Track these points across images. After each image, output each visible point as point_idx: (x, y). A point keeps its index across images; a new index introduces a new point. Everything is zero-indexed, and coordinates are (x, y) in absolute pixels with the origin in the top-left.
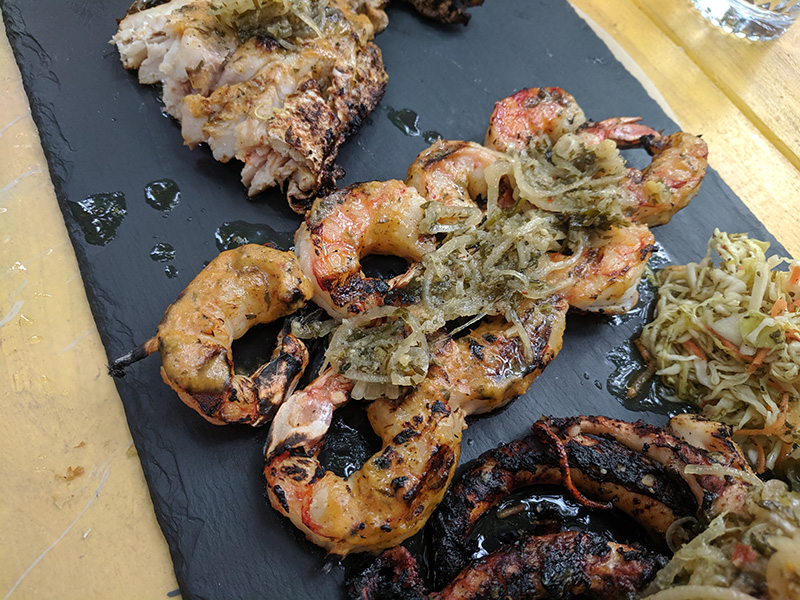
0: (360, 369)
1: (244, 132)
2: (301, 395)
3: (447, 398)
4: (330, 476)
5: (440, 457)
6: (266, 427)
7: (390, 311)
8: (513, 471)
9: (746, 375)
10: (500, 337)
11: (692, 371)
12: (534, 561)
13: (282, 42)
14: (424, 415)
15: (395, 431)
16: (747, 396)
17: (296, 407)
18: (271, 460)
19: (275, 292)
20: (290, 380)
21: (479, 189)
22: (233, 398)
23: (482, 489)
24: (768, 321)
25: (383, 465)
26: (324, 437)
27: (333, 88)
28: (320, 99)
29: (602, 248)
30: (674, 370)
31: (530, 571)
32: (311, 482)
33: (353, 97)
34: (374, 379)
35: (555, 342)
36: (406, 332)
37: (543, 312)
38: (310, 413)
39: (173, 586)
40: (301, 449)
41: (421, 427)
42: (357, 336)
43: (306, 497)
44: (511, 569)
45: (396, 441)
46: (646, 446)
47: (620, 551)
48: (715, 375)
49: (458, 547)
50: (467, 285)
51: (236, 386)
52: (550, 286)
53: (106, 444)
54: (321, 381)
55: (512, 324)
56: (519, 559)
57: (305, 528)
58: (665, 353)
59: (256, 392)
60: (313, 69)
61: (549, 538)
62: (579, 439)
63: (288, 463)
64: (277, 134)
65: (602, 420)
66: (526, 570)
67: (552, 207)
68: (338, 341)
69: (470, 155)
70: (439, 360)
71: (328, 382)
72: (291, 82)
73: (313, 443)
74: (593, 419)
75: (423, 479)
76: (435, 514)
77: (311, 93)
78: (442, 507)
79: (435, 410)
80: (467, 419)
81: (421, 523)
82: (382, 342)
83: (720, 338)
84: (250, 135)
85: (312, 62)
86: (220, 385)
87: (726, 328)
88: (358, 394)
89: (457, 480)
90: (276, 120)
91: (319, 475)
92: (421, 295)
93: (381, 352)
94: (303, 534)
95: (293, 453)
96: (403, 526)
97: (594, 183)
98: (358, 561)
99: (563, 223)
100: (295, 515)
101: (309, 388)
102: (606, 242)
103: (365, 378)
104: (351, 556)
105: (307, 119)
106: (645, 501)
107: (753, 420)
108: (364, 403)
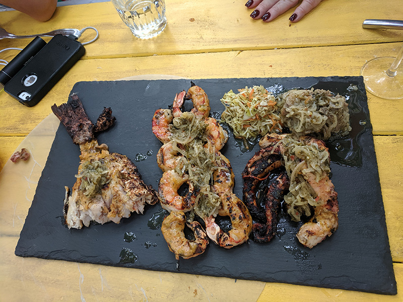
0: (210, 212)
1: (129, 207)
2: (207, 229)
3: (227, 195)
4: (230, 232)
5: (239, 205)
6: (210, 240)
7: (199, 196)
8: (251, 190)
9: (259, 121)
10: (219, 174)
11: (251, 130)
12: (272, 198)
13: (107, 182)
14: (228, 203)
15: (228, 212)
16: (264, 124)
17: (210, 231)
18: (219, 243)
19: (180, 222)
20: (202, 229)
21: (176, 153)
22: (201, 245)
23: (251, 199)
24: (250, 109)
25: (234, 219)
26: (220, 228)
27: (127, 175)
28: (129, 181)
29: (210, 133)
30: (248, 134)
31: (273, 200)
32: (229, 237)
33: (132, 171)
34: (214, 210)
35: (227, 161)
36: (207, 196)
37: (218, 159)
38: (213, 229)
39: (234, 280)
40: (221, 235)
41: (230, 205)
42: (200, 207)
43: (232, 240)
44: (271, 204)
45: (230, 213)
46: (262, 156)
47: (280, 179)
48: (255, 126)
49: (260, 212)
50: (202, 174)
51: (199, 243)
52: (213, 154)
53: (192, 282)
54: (206, 222)
55: (218, 169)
56: (270, 201)
57: (238, 244)
58: (243, 134)
59: (202, 239)
60: (118, 177)
61: (269, 191)
62: (252, 170)
63: (222, 240)
64: (135, 198)
65: (250, 161)
66: (272, 201)
67: (192, 139)
68: (198, 213)
69: (166, 150)
70: (217, 192)
71: (208, 221)
72: (119, 186)
73: (220, 232)
74: (249, 163)
75: (242, 212)
76: (250, 213)
77: (126, 183)
78: (250, 210)
79: (228, 200)
80: (233, 193)
81: (251, 218)
82: (206, 203)
83: (247, 120)
84: (130, 206)
85: (116, 177)
86: (196, 246)
87: (246, 118)
88: (215, 216)
89: (246, 204)
90: (131, 197)
91: (229, 234)
92: (199, 187)
93: (208, 204)
94: (239, 245)
95: (220, 238)
96: (249, 222)
97: (192, 124)
98: (251, 236)
99: (198, 139)
100: (235, 244)
101: (207, 226)
102: (209, 131)
103: (213, 212)
104: (249, 237)
105: (134, 188)
106: (273, 165)
107: (270, 126)
108: (218, 215)
